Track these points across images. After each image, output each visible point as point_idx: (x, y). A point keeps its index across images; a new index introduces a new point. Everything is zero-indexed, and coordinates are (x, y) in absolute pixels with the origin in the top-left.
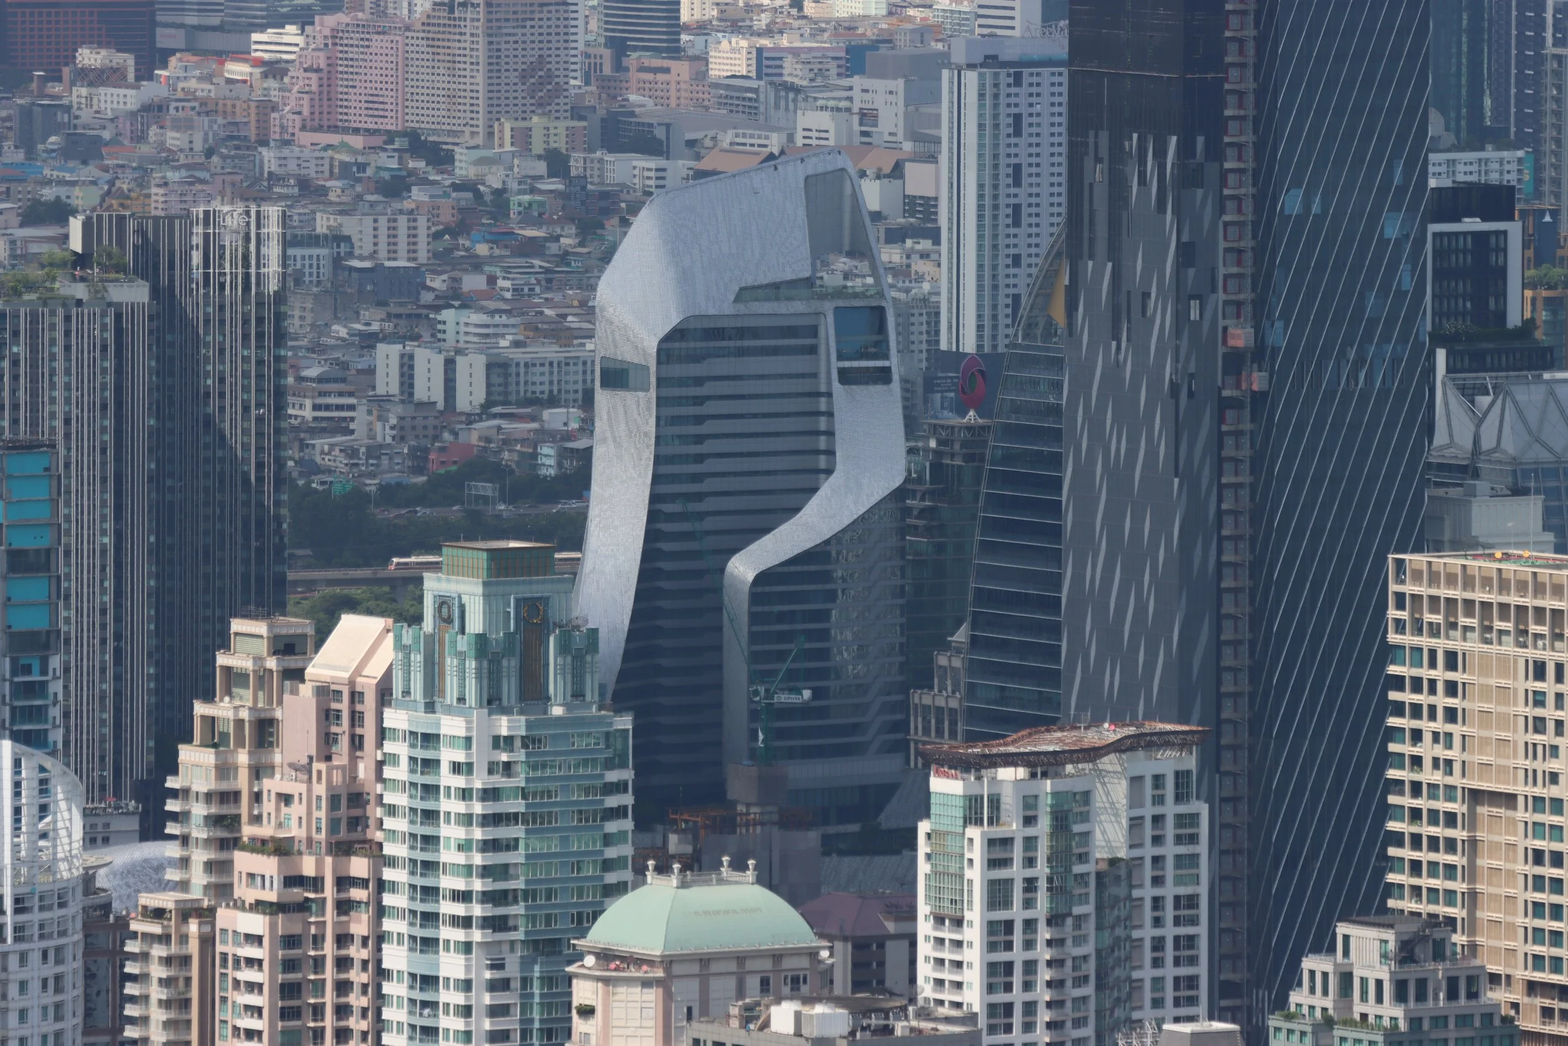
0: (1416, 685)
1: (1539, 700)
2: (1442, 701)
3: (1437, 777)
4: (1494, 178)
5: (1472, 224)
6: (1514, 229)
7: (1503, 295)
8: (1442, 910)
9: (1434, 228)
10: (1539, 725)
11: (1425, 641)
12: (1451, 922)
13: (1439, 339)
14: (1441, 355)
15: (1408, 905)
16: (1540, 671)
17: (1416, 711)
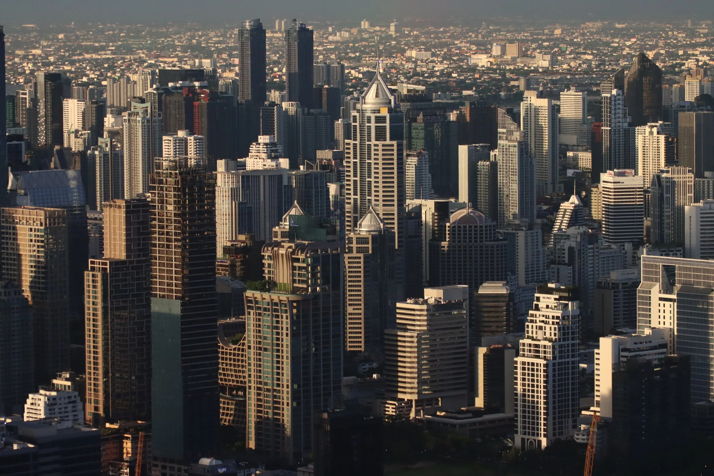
0: (7, 233)
1: (31, 235)
2: (12, 236)
3: (12, 252)
4: (18, 133)
5: (15, 142)
6: (23, 143)
7: (21, 156)
8: (13, 277)
9: (8, 143)
10: (31, 241)
11: (8, 225)
12: (15, 280)
13: (9, 165)
14: (10, 168)
15: (6, 277)
16: (31, 230)
17: (7, 238)
